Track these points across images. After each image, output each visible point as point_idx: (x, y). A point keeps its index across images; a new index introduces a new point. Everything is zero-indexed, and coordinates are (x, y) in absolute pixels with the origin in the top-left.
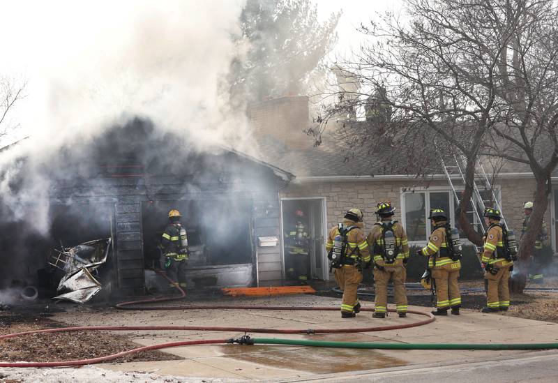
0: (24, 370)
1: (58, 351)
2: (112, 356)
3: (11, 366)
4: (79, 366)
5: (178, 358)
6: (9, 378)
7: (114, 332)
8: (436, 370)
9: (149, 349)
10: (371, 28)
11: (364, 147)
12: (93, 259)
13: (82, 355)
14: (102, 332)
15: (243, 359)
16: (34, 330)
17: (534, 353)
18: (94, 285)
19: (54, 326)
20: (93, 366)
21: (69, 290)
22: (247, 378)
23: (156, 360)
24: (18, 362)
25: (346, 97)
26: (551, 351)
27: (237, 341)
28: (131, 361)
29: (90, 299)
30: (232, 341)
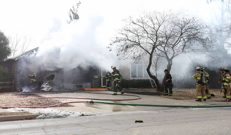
0: (29, 109)
1: (40, 104)
2: (55, 105)
3: (26, 107)
4: (45, 108)
5: (73, 106)
6: (25, 111)
7: (55, 99)
8: (146, 112)
9: (65, 103)
10: (125, 20)
11: (122, 52)
12: (50, 80)
13: (46, 105)
14: (52, 99)
15: (91, 107)
16: (34, 98)
17: (173, 108)
18: (50, 86)
19: (39, 97)
20: (49, 108)
21: (44, 88)
22: (93, 112)
23: (67, 107)
24: (28, 106)
25: (118, 39)
26: (178, 108)
27: (89, 102)
28: (60, 107)
29: (49, 90)
30: (88, 102)
